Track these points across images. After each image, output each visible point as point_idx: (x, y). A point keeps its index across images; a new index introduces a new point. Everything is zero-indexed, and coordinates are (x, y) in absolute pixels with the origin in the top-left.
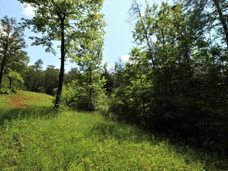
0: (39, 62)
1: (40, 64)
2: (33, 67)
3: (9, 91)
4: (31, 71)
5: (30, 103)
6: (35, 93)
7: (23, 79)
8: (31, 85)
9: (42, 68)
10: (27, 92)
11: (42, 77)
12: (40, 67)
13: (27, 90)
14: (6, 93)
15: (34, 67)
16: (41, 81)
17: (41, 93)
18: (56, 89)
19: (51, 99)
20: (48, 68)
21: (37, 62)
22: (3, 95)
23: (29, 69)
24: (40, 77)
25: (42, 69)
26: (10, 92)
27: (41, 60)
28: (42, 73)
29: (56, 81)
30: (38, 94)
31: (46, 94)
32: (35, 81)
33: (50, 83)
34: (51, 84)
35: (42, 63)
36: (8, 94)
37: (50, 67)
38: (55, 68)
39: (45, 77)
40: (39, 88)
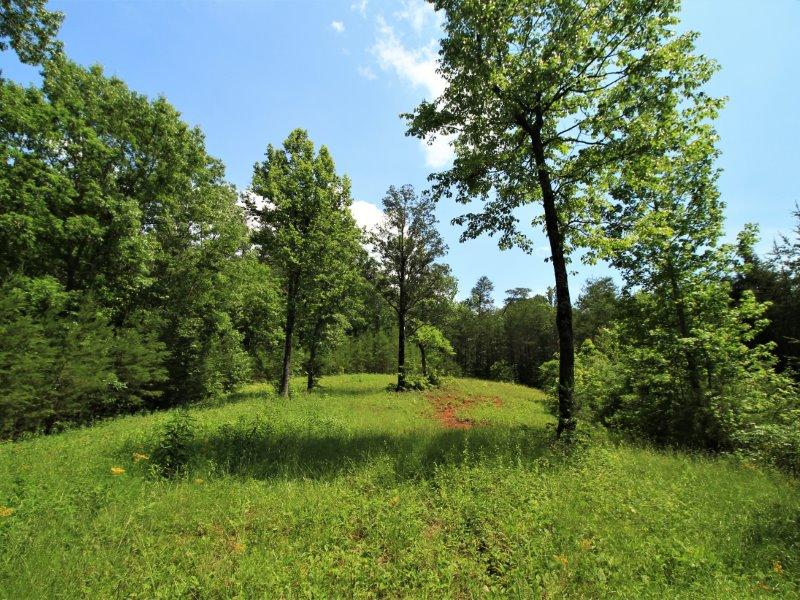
0: (484, 285)
1: (485, 293)
2: (468, 303)
3: (423, 381)
4: (464, 319)
5: (481, 413)
6: (485, 383)
7: (452, 344)
8: (471, 361)
9: (492, 302)
10: (465, 381)
12: (488, 301)
13: (463, 376)
14: (418, 387)
15: (470, 304)
16: (497, 345)
17: (502, 383)
18: (546, 363)
19: (537, 402)
20: (509, 299)
21: (475, 286)
22: (413, 391)
23: (460, 311)
24: (493, 330)
25: (494, 305)
26: (427, 384)
27: (485, 278)
28: (496, 317)
29: (541, 338)
30: (494, 383)
31: (517, 383)
32: (479, 345)
33: (523, 348)
34: (528, 348)
35: (491, 289)
36: (421, 389)
37: (516, 293)
38: (531, 295)
39: (506, 328)
40: (494, 367)
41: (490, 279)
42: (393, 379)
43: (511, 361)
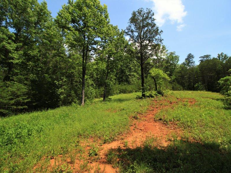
0: (190, 57)
1: (191, 60)
2: (184, 64)
6: (190, 92)
9: (194, 62)
10: (182, 92)
11: (197, 72)
12: (192, 62)
14: (151, 96)
15: (185, 64)
16: (197, 77)
17: (199, 91)
20: (201, 60)
21: (186, 58)
24: (194, 72)
25: (195, 63)
27: (190, 54)
30: (195, 92)
31: (206, 91)
32: (189, 78)
33: (209, 77)
34: (211, 77)
35: (193, 58)
37: (203, 57)
39: (200, 70)
40: (196, 85)
41: (192, 54)
42: (140, 94)
43: (204, 82)
